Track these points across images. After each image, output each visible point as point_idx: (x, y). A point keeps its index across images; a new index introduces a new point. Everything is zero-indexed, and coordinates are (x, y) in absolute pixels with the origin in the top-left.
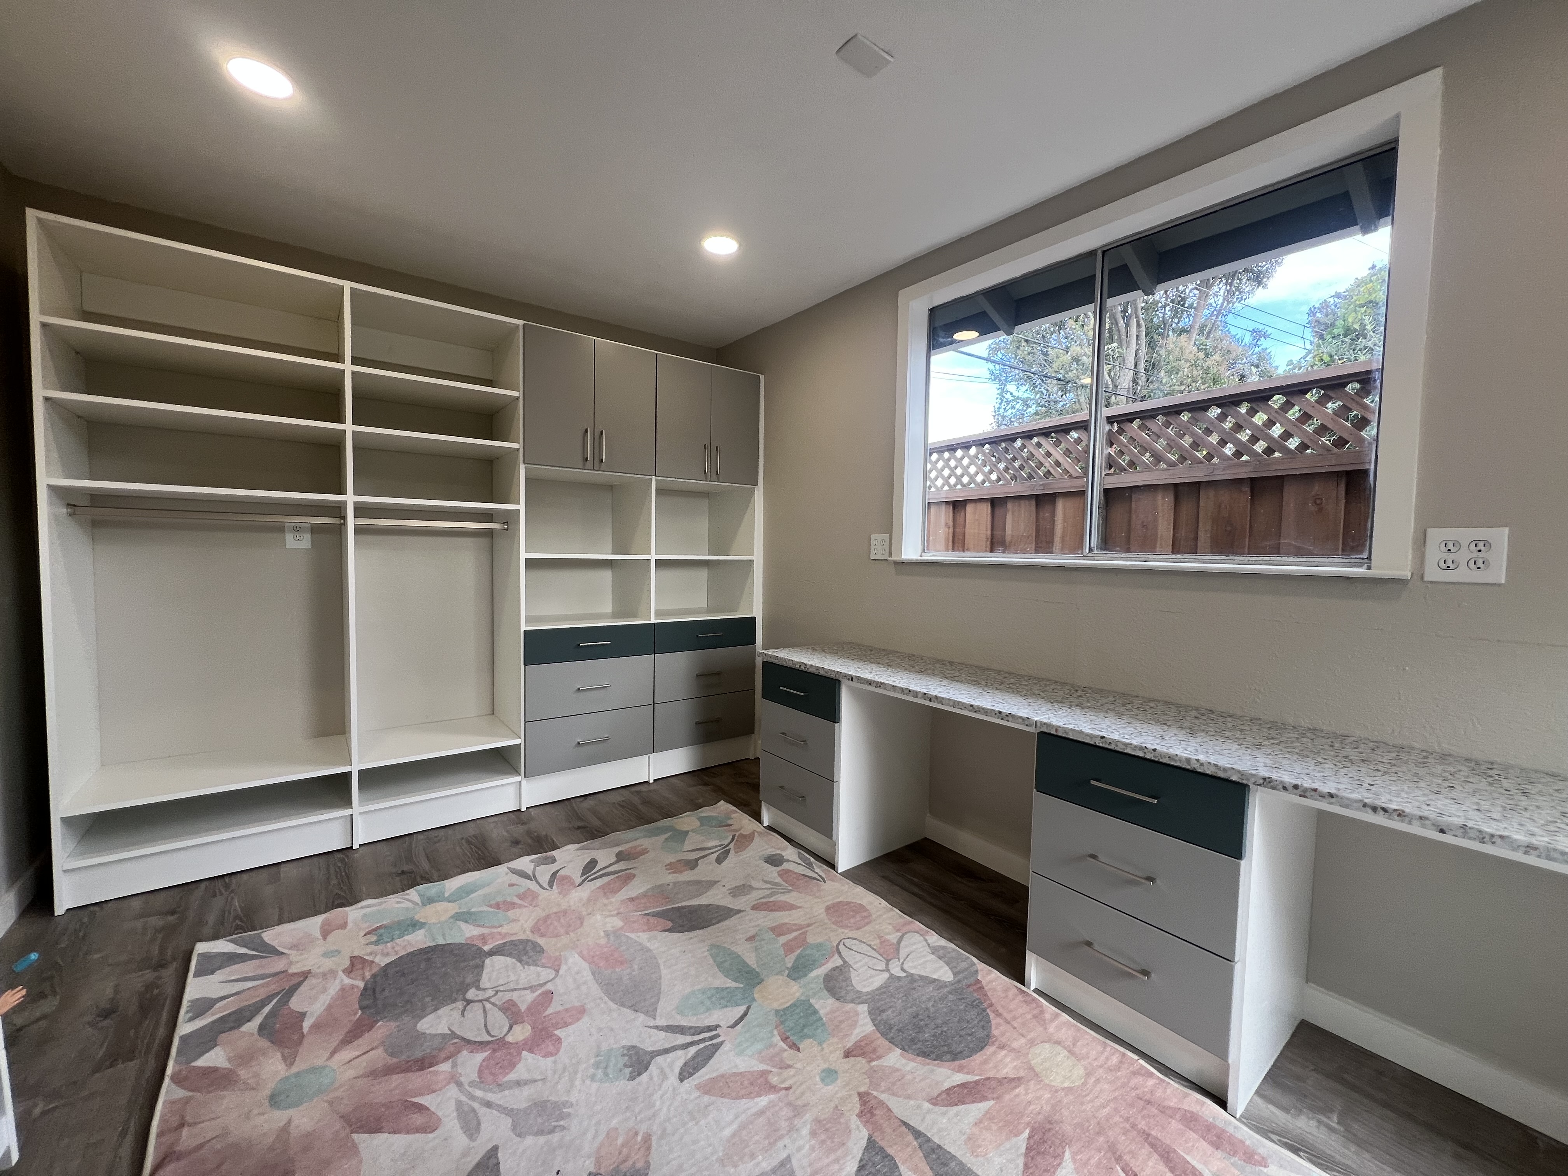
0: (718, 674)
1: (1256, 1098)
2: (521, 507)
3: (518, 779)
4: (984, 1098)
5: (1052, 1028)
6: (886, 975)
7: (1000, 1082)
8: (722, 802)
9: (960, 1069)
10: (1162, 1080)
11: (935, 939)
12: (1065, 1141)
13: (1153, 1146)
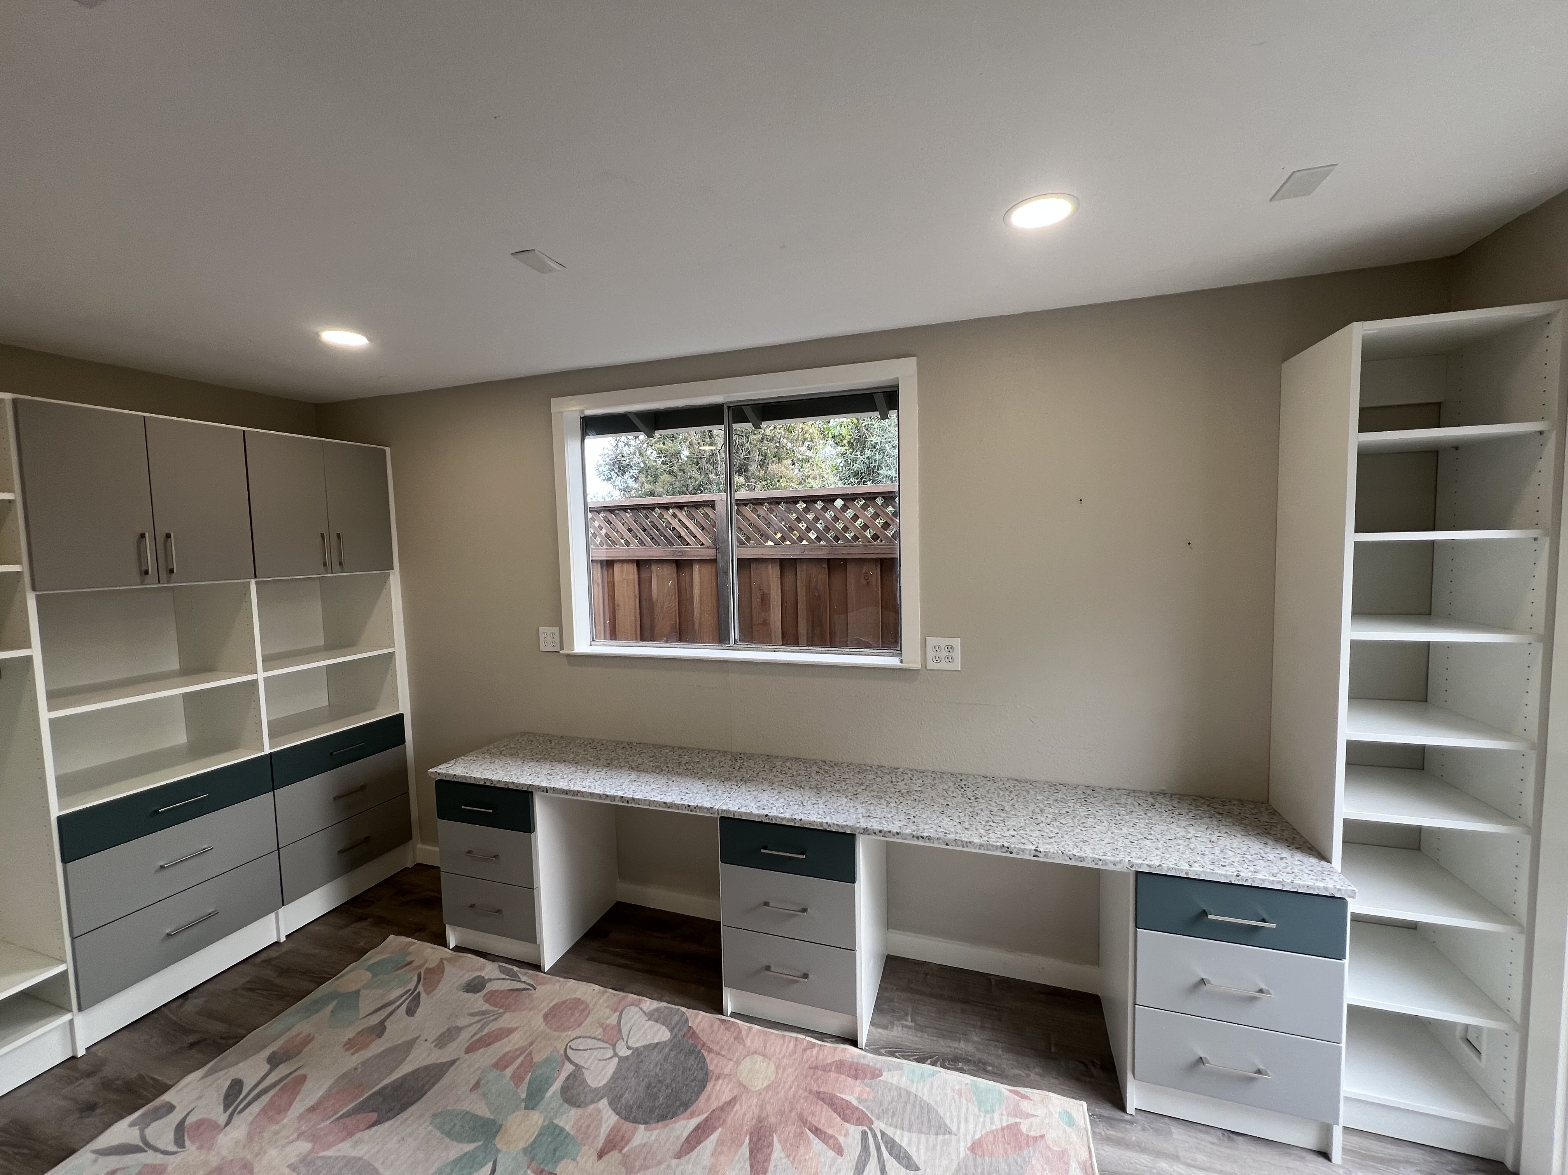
0: (363, 788)
1: (872, 1028)
2: (35, 651)
3: (68, 1017)
4: (715, 1129)
5: (748, 1043)
6: (616, 1060)
7: (722, 1109)
8: (392, 936)
9: (692, 1115)
10: (821, 1046)
11: (649, 1004)
12: (772, 1130)
13: (822, 1099)
